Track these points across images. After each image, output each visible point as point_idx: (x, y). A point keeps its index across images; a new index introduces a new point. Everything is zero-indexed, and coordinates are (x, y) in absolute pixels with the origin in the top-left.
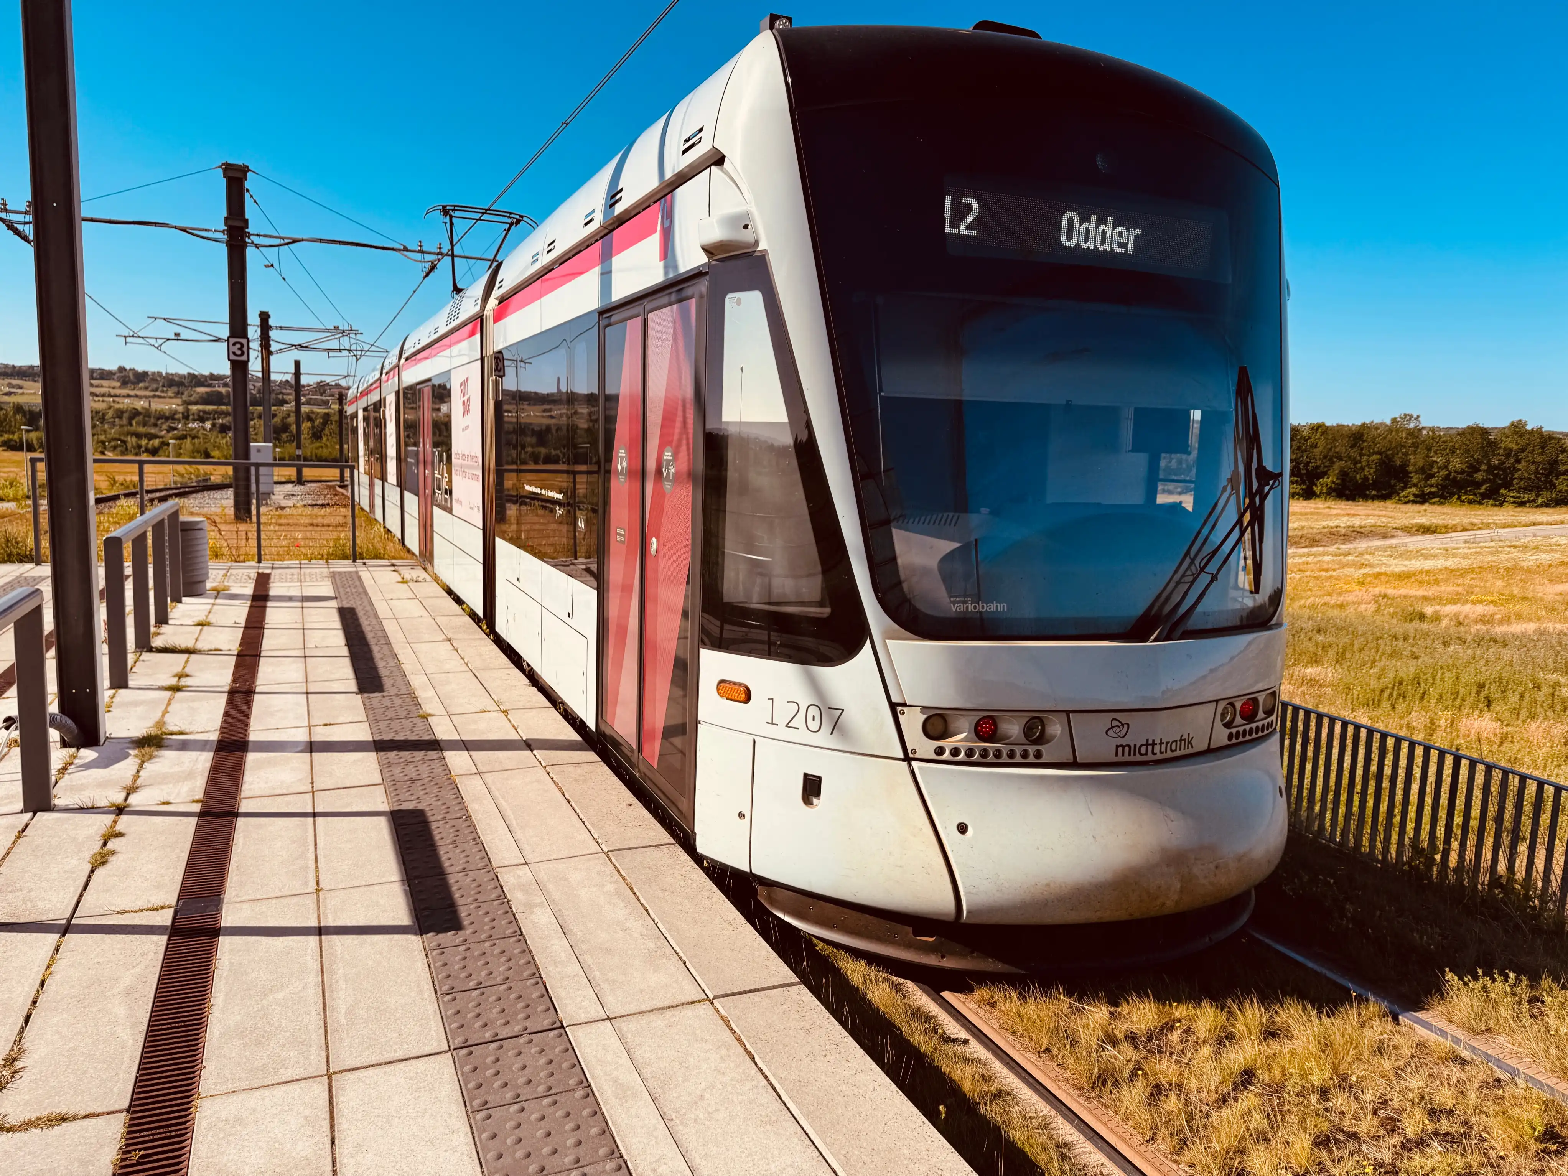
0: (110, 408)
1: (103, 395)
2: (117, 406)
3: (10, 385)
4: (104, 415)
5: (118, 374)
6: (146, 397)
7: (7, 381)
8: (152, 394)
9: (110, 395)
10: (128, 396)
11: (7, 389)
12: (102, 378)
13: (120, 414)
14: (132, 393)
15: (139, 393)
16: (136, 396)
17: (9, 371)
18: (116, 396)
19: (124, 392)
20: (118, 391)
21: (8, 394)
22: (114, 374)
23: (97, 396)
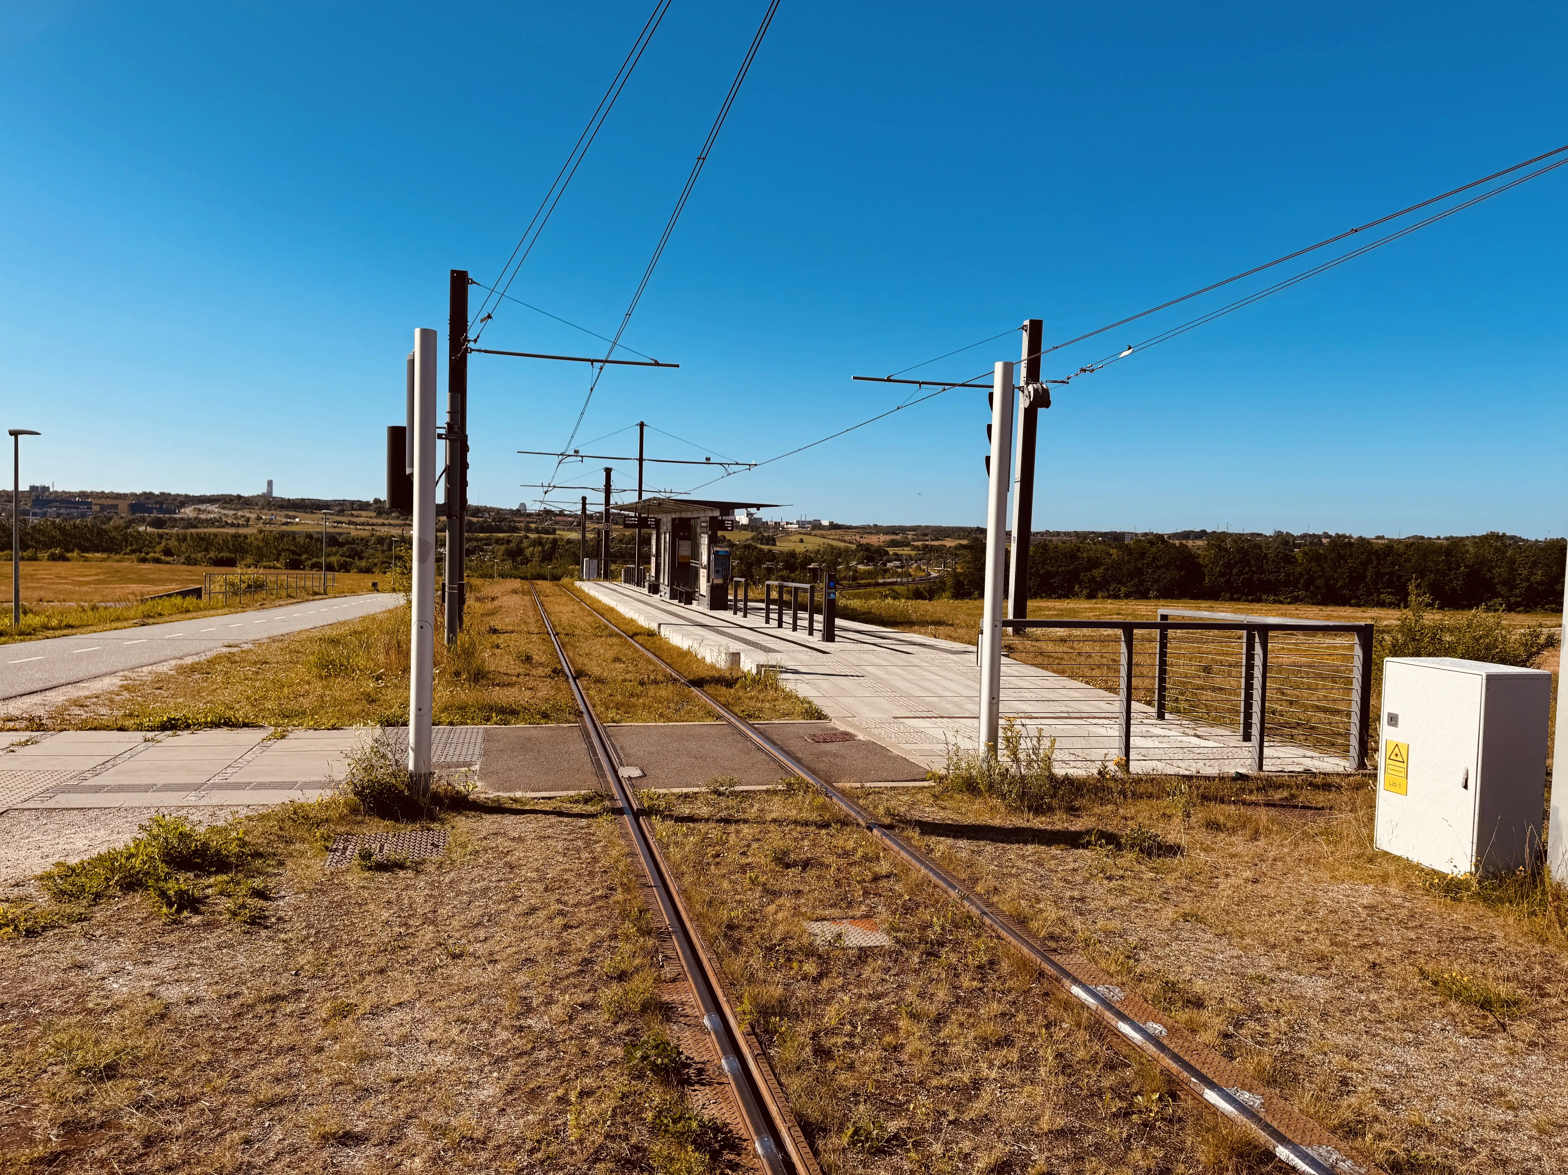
0: (373, 535)
1: (363, 524)
2: (378, 534)
3: (287, 516)
4: (367, 541)
5: (375, 506)
6: (400, 526)
7: (285, 513)
8: (403, 522)
9: (368, 524)
10: (384, 525)
11: (284, 520)
12: (361, 509)
13: (381, 540)
14: (386, 522)
15: (392, 522)
16: (390, 525)
17: (285, 504)
18: (373, 525)
19: (380, 521)
20: (375, 521)
21: (286, 524)
22: (371, 505)
23: (357, 524)
